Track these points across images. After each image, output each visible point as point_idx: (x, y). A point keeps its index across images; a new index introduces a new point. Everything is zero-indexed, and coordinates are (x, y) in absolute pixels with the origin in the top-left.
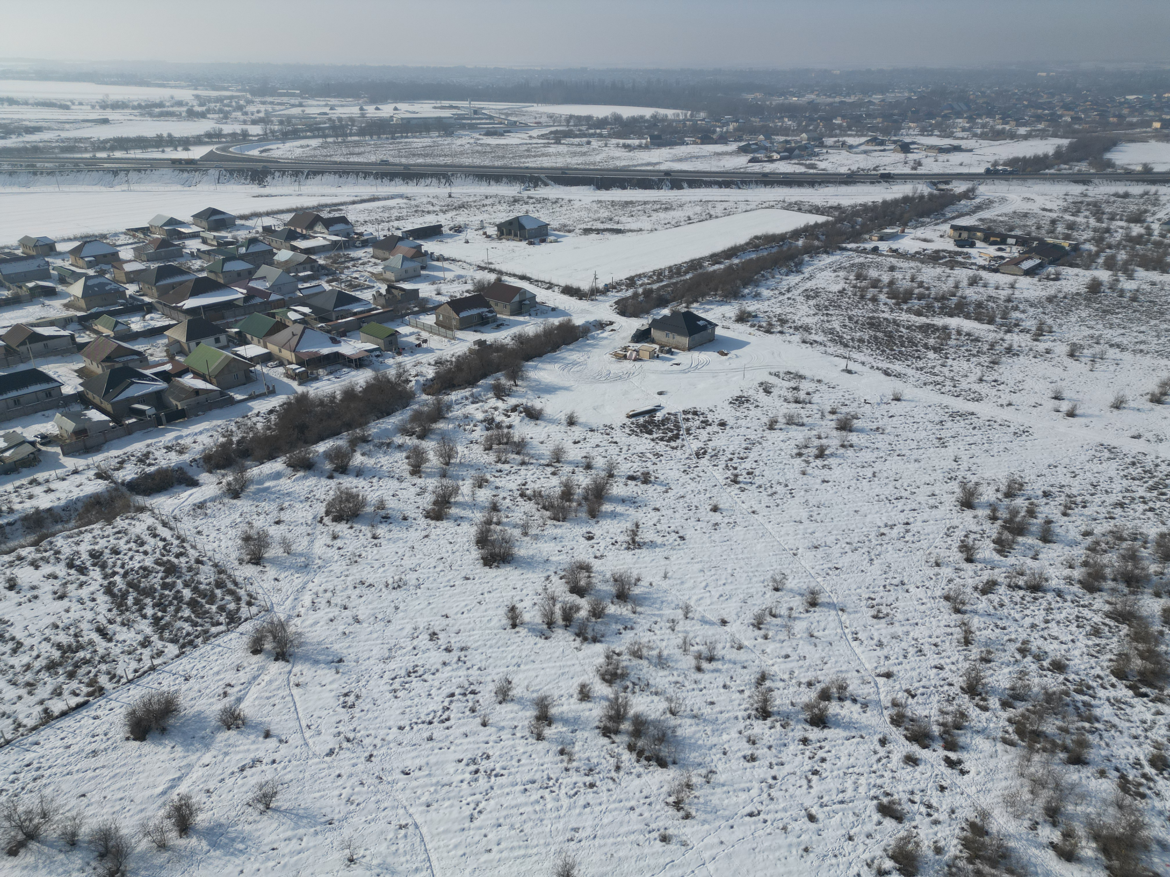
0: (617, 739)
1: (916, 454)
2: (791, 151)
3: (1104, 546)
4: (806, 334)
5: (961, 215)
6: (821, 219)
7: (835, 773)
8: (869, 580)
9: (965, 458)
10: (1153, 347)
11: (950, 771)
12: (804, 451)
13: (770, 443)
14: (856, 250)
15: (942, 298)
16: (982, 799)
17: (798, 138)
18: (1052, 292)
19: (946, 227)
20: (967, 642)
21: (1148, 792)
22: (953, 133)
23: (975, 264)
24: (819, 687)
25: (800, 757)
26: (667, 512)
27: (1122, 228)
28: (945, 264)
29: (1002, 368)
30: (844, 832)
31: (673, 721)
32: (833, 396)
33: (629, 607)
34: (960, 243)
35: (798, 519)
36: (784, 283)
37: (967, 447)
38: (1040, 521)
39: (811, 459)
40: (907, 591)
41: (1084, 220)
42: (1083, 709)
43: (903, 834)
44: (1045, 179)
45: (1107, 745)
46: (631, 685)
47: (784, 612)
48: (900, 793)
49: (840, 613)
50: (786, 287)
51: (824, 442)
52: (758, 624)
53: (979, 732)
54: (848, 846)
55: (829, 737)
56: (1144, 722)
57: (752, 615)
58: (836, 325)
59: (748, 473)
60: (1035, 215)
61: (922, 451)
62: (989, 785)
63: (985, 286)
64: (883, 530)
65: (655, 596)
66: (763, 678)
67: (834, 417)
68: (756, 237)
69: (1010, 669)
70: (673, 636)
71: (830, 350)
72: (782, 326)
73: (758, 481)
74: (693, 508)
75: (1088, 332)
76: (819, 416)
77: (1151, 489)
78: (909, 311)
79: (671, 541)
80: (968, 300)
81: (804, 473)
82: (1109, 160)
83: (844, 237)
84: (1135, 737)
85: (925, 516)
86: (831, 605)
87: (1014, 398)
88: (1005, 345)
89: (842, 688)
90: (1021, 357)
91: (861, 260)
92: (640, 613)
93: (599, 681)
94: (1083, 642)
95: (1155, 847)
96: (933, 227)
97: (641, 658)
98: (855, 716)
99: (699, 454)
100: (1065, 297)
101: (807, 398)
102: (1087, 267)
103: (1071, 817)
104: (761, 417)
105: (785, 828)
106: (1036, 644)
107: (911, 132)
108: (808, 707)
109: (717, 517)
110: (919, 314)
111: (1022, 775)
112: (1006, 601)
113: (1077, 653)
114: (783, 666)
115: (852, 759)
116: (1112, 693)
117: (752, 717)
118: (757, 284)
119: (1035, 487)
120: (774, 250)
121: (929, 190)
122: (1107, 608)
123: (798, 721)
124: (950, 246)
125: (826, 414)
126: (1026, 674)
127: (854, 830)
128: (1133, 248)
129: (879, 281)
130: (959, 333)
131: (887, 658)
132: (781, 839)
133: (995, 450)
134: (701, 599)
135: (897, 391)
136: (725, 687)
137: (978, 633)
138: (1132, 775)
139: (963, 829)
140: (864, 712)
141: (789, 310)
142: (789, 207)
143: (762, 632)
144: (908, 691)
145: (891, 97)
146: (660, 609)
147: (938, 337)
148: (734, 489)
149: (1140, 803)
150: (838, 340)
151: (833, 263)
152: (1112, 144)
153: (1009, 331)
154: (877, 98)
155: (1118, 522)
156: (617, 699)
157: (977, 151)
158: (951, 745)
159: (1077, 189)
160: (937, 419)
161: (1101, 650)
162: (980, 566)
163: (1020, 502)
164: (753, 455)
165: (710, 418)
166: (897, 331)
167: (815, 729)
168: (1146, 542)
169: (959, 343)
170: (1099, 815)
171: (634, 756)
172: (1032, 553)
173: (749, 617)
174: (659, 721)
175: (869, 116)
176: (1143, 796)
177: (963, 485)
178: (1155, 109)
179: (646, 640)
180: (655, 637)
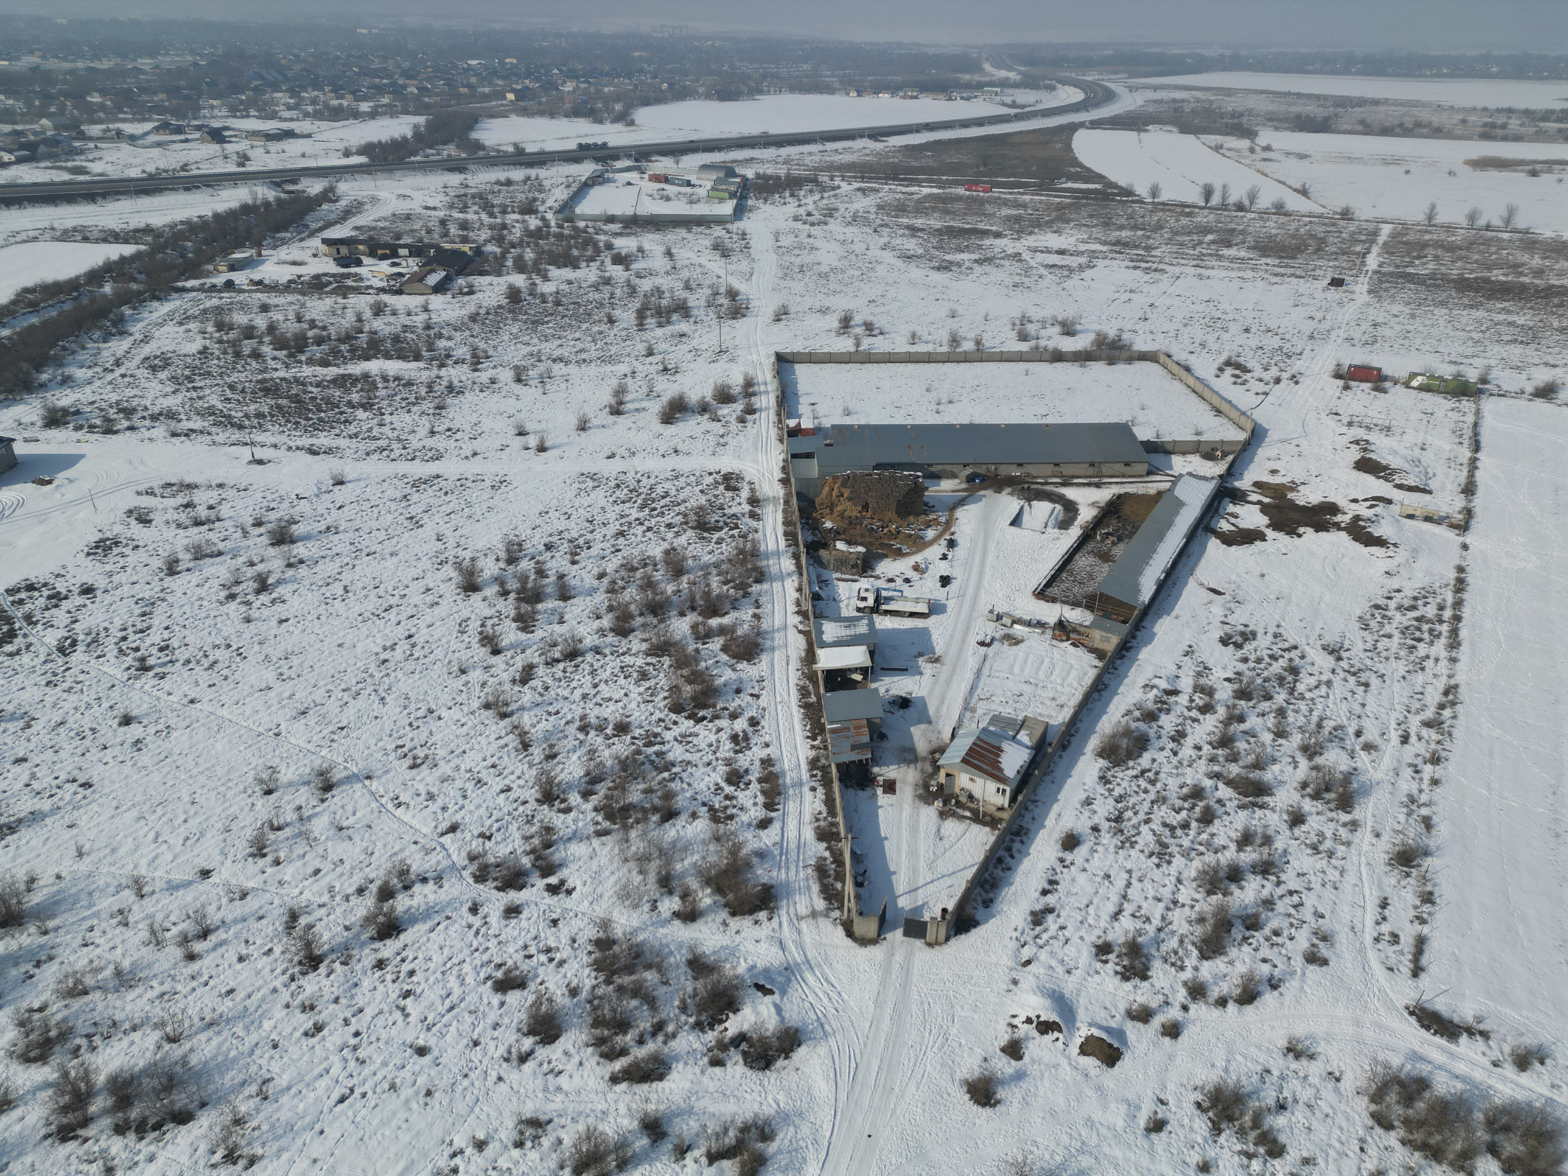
0: (90, 1131)
1: (389, 547)
2: (32, 147)
3: (620, 583)
4: (173, 424)
5: (329, 225)
6: (128, 250)
7: (432, 980)
8: (388, 725)
9: (448, 533)
10: (594, 354)
11: (556, 898)
12: (236, 590)
13: (179, 594)
14: (201, 289)
15: (347, 338)
16: (597, 909)
17: (35, 127)
18: (471, 309)
19: (315, 242)
20: (526, 746)
21: (734, 811)
22: (276, 112)
23: (371, 287)
24: (374, 888)
25: (381, 987)
26: (42, 757)
27: (517, 221)
28: (333, 292)
29: (451, 412)
30: (465, 1041)
31: (176, 1051)
32: (250, 502)
33: (32, 929)
34: (343, 262)
35: (263, 686)
36: (105, 353)
37: (446, 519)
38: (552, 579)
39: (251, 598)
40: (440, 718)
41: (476, 217)
42: (657, 760)
43: (531, 998)
44: (414, 169)
45: (689, 785)
46: (83, 1042)
47: (290, 816)
48: (512, 956)
49: (367, 782)
50: (112, 360)
51: (260, 568)
52: (259, 850)
53: (570, 839)
54: (476, 1054)
55: (409, 941)
56: (711, 745)
57: (245, 844)
58: (214, 400)
59: (161, 650)
60: (419, 216)
61: (395, 540)
62: (599, 890)
63: (394, 313)
64: (383, 656)
65: (74, 890)
66: (294, 916)
67: (262, 530)
68: (26, 290)
69: (578, 753)
70: (129, 933)
71: (221, 438)
72: (128, 419)
73: (181, 655)
74: (88, 733)
75: (526, 350)
76: (239, 534)
77: (642, 508)
78: (310, 362)
79: (68, 797)
80: (381, 334)
81: (248, 620)
82: (477, 141)
83: (175, 273)
84: (709, 764)
85: (428, 619)
86: (352, 779)
87: (477, 445)
88: (445, 383)
89: (403, 873)
90: (467, 394)
91: (215, 302)
92: (56, 929)
93: (21, 1068)
94: (635, 691)
95: (755, 860)
96: (297, 244)
97: (85, 992)
98: (432, 897)
99: (65, 649)
100: (488, 313)
101: (212, 514)
102: (499, 274)
103: (682, 876)
104: (149, 561)
105: (393, 1087)
106: (594, 714)
107: (216, 112)
108: (369, 920)
109: (135, 731)
110: (325, 364)
111: (626, 860)
112: (549, 681)
113: (633, 705)
114: (316, 888)
115: (446, 951)
116: (676, 731)
117: (298, 976)
118: (59, 363)
119: (535, 542)
120: (68, 306)
121: (274, 193)
122: (645, 646)
123: (363, 945)
124: (330, 267)
125: (250, 529)
126: (595, 751)
127: (477, 1030)
128: (537, 244)
129: (253, 328)
130: (385, 379)
131: (444, 809)
132: (393, 1102)
133: (479, 513)
134: (156, 857)
135: (335, 472)
136: (241, 959)
137: (533, 731)
138: (717, 802)
139: (590, 953)
140: (441, 887)
141: (130, 392)
142: (65, 236)
143: (269, 858)
144: (482, 835)
145: (167, 61)
146: (90, 906)
147: (362, 390)
148: (148, 681)
149: (732, 826)
150: (227, 421)
151: (174, 312)
152: (472, 121)
153: (442, 365)
154: (145, 63)
155: (625, 552)
156: (65, 1075)
157: (318, 137)
158: (548, 870)
159: (455, 179)
160: (399, 495)
161: (653, 691)
162: (509, 654)
163: (525, 565)
164: (158, 620)
165: (61, 587)
166: (306, 392)
167: (388, 942)
168: (655, 565)
169: (390, 392)
170: (704, 858)
171: (132, 1136)
172: (556, 618)
173: (242, 847)
174: (155, 1064)
175: (142, 90)
176: (731, 817)
177: (458, 566)
178: (503, 78)
179: (85, 961)
180: (98, 951)
